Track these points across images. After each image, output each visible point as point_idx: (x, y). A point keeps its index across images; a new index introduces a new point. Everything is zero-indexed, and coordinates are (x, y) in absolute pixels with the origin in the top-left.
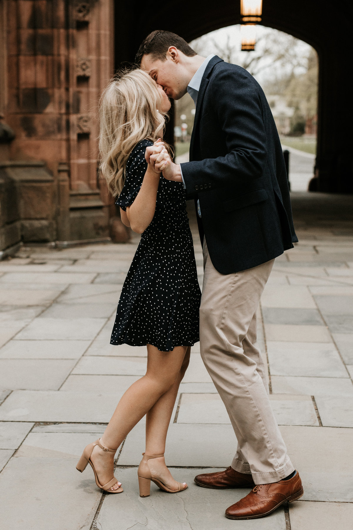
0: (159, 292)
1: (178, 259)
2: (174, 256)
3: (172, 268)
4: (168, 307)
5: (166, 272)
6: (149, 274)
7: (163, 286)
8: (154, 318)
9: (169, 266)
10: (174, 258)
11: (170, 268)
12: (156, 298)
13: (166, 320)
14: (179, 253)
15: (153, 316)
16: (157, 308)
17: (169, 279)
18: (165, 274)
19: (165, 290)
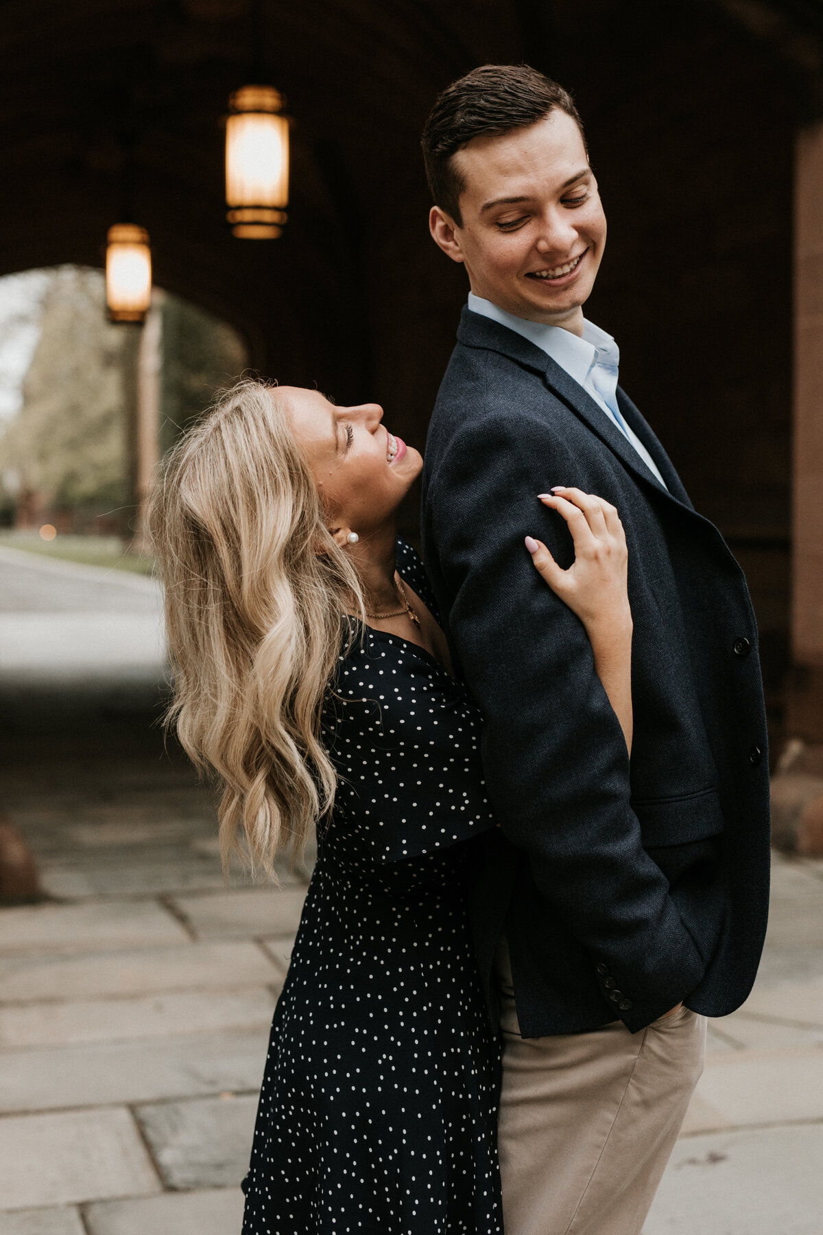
0: (393, 1100)
1: (446, 975)
2: (431, 967)
3: (425, 1008)
4: (430, 1149)
5: (408, 1027)
6: (347, 1033)
7: (403, 1076)
8: (383, 1195)
9: (416, 1003)
10: (431, 976)
11: (420, 1011)
12: (381, 1123)
13: (424, 1196)
14: (446, 957)
15: (380, 1187)
16: (391, 1158)
17: (421, 1050)
18: (404, 1035)
19: (411, 1091)
